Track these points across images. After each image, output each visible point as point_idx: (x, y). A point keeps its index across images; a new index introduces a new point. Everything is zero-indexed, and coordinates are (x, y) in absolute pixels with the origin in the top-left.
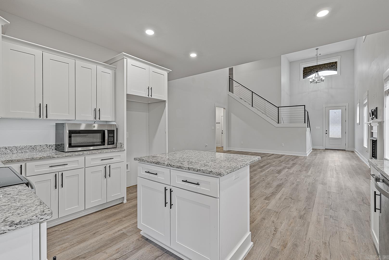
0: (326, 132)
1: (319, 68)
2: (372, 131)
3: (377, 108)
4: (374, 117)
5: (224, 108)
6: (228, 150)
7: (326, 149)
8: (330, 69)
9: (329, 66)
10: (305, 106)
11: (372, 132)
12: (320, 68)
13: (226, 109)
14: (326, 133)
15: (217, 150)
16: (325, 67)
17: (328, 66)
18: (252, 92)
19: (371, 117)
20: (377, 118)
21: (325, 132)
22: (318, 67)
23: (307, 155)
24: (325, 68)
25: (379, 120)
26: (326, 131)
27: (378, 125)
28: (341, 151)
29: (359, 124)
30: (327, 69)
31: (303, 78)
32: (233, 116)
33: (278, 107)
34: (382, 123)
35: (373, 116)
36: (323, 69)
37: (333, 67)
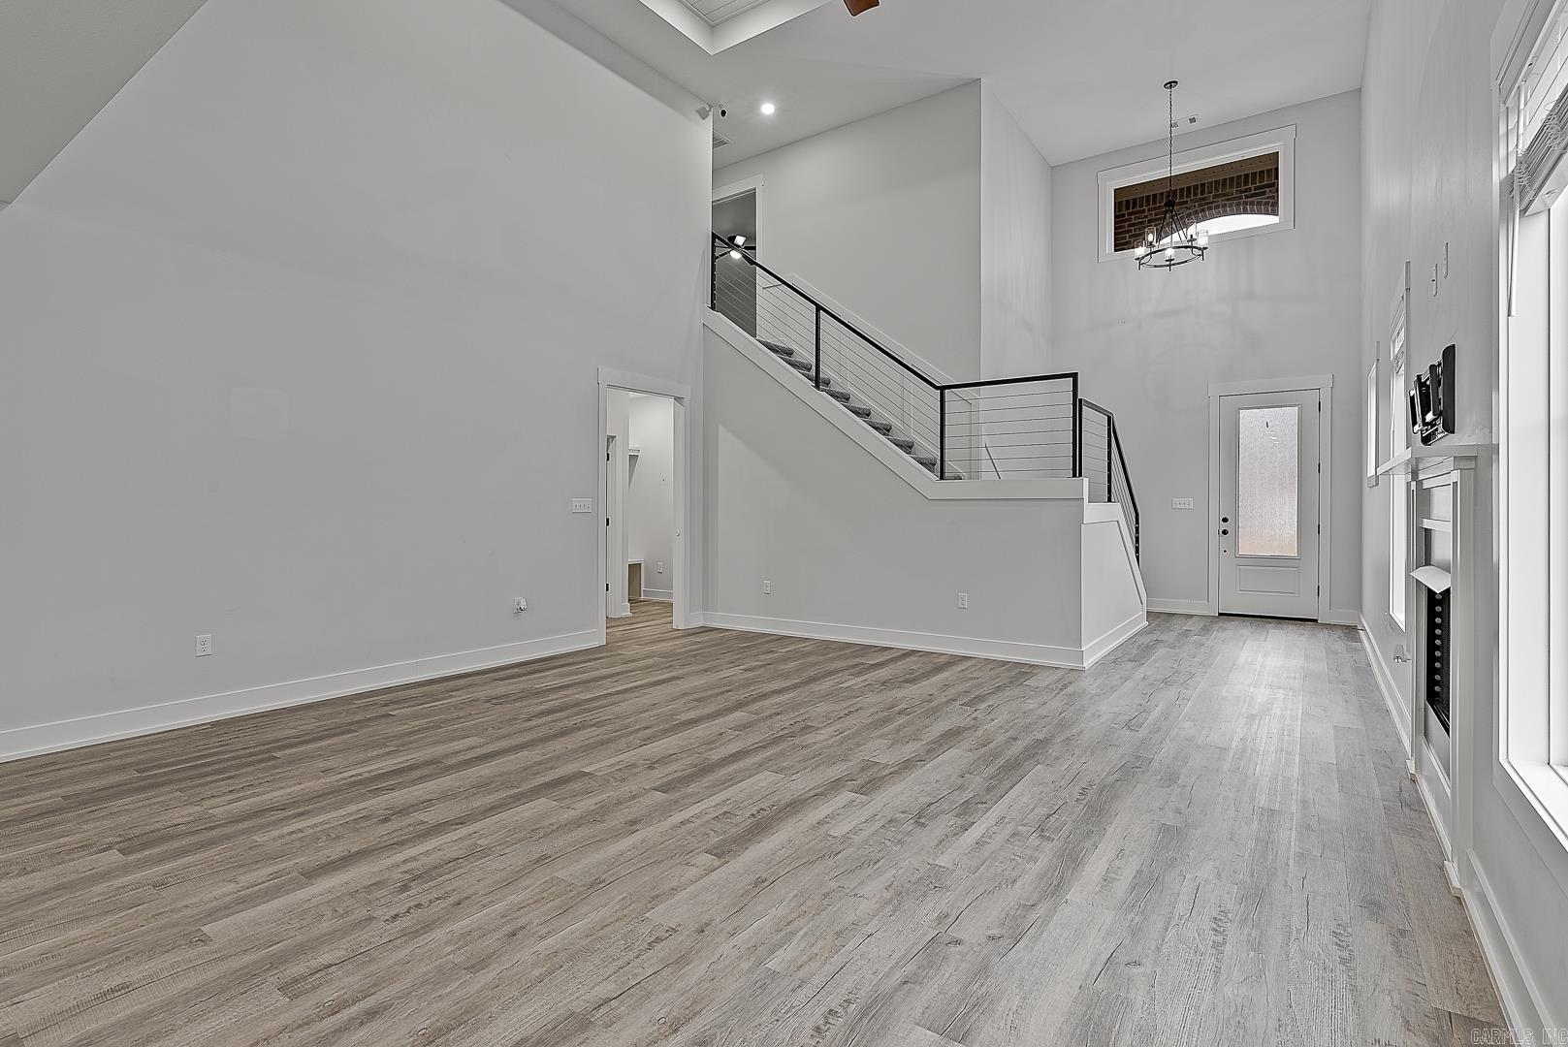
0: (1224, 526)
1: (1201, 199)
2: (1427, 524)
3: (1449, 353)
4: (1432, 424)
5: (678, 399)
6: (701, 624)
7: (1220, 614)
8: (1252, 204)
9: (1245, 191)
10: (1075, 376)
11: (1428, 532)
12: (1204, 199)
13: (687, 401)
14: (1225, 532)
15: (609, 630)
16: (1227, 194)
17: (1243, 188)
18: (819, 308)
19: (1416, 428)
20: (1449, 428)
21: (1216, 526)
22: (1195, 194)
23: (1087, 664)
24: (1228, 200)
25: (1465, 437)
26: (1225, 520)
27: (1455, 476)
28: (1291, 627)
29: (1377, 484)
30: (1238, 204)
31: (1115, 251)
32: (726, 441)
33: (942, 389)
34: (1480, 461)
35: (1430, 417)
36: (1217, 207)
37: (1264, 193)
